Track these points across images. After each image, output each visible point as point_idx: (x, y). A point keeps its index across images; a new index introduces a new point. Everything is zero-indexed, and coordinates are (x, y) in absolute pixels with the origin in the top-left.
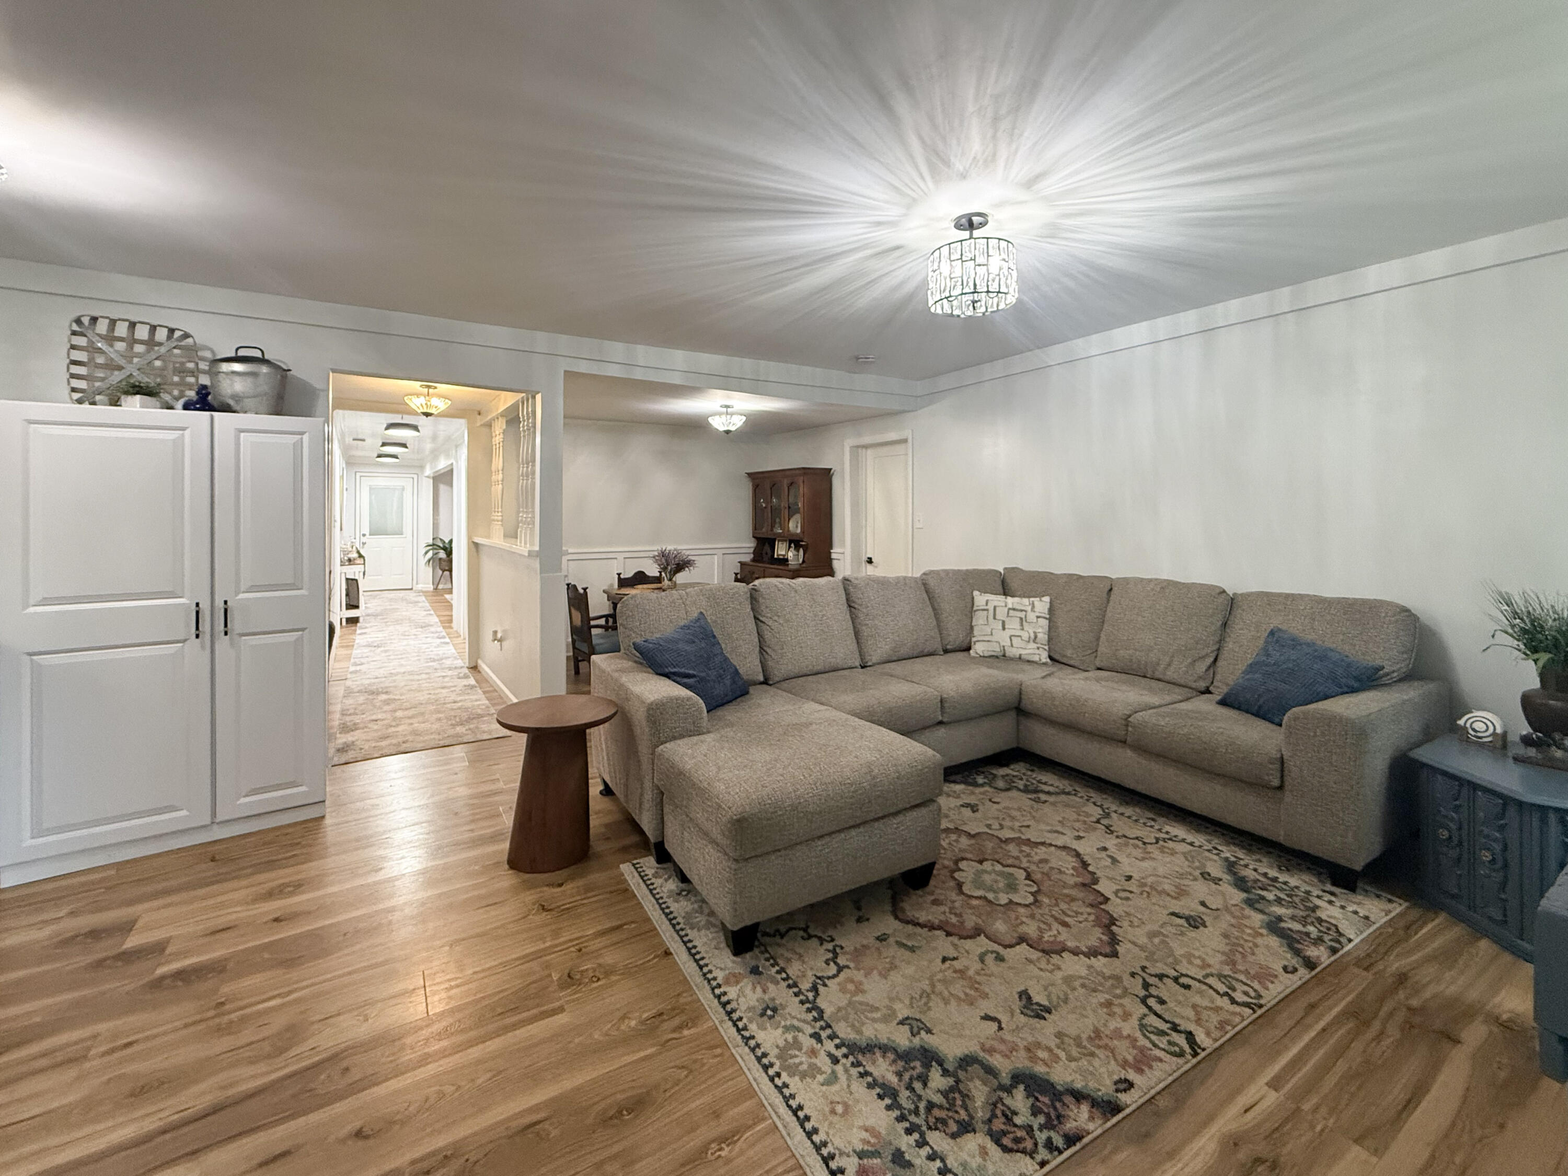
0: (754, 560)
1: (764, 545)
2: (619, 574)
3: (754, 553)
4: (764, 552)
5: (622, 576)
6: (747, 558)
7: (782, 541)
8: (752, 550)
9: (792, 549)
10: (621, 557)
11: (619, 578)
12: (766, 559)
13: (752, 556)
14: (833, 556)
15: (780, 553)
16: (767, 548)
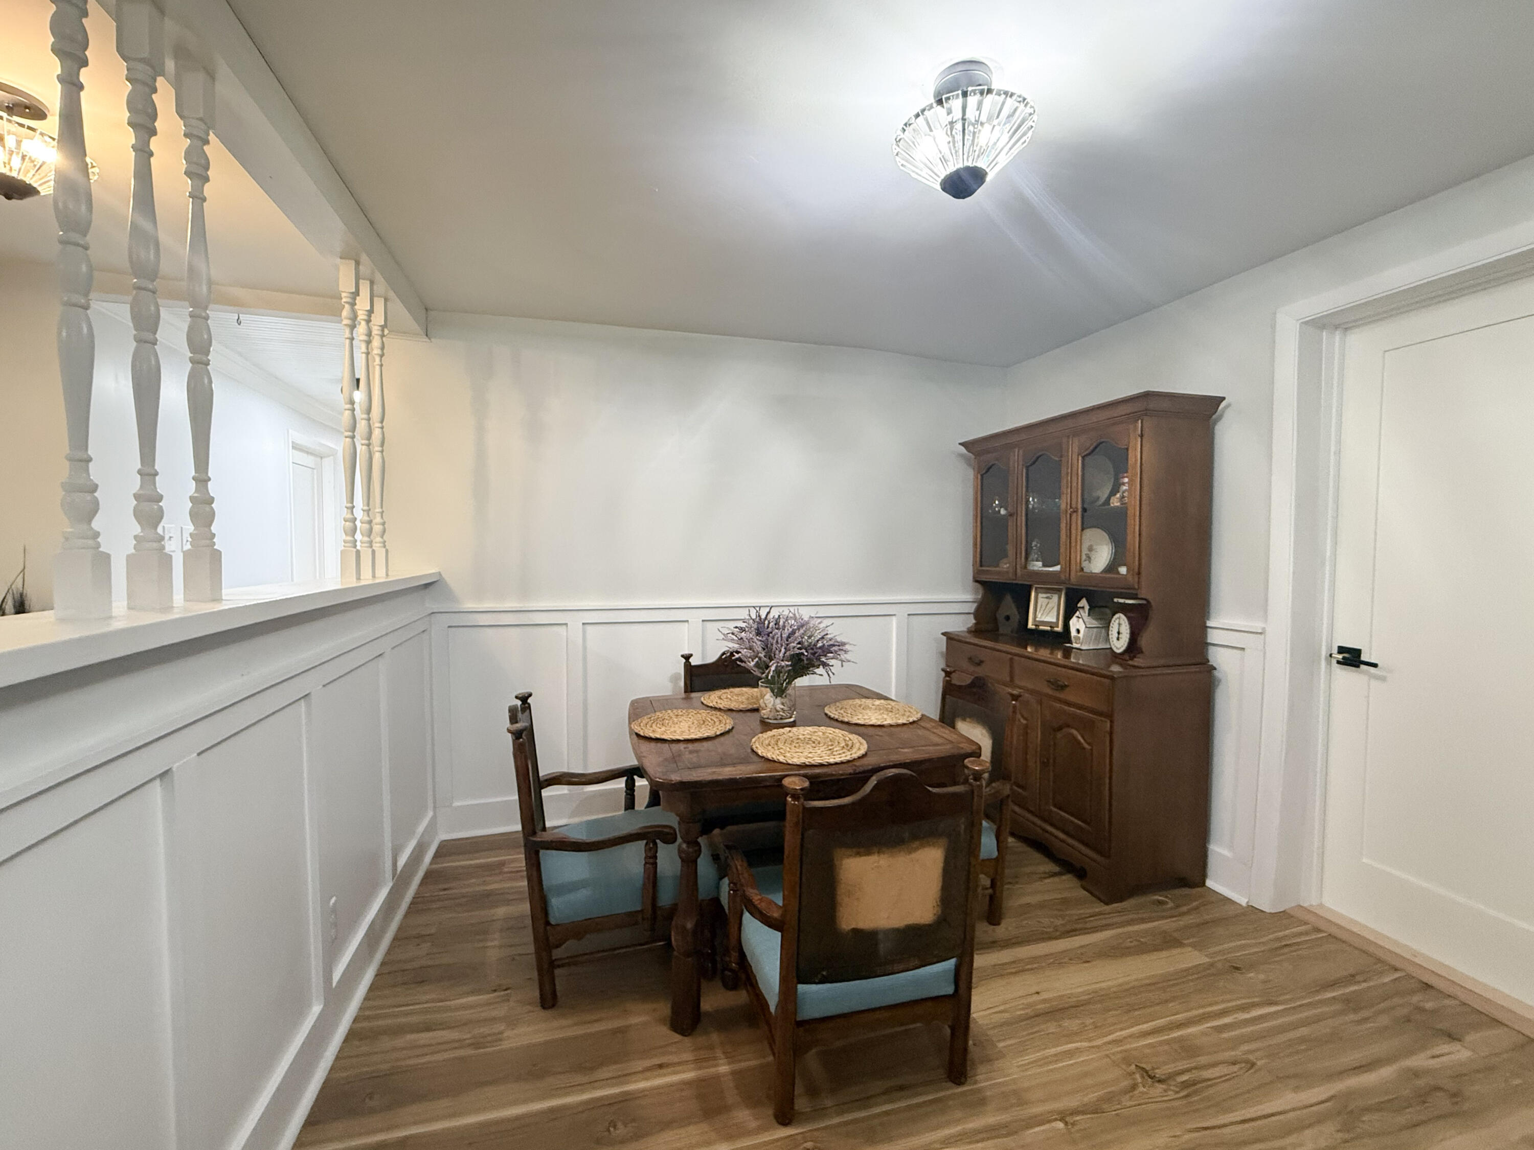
0: (976, 631)
1: (999, 599)
2: (687, 657)
3: (977, 614)
4: (1000, 616)
5: (694, 661)
6: (961, 624)
7: (1048, 591)
8: (972, 608)
9: (1084, 613)
10: (696, 617)
11: (688, 666)
12: (1005, 629)
13: (971, 621)
14: (1214, 637)
15: (1040, 618)
16: (1009, 606)
